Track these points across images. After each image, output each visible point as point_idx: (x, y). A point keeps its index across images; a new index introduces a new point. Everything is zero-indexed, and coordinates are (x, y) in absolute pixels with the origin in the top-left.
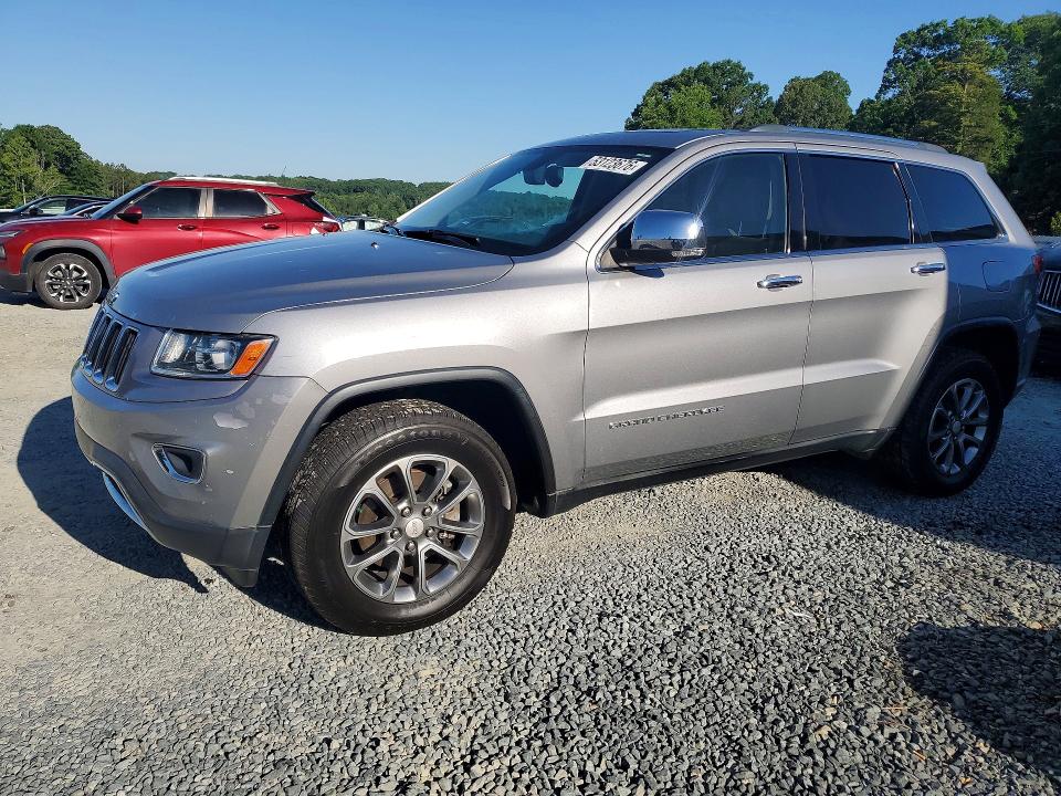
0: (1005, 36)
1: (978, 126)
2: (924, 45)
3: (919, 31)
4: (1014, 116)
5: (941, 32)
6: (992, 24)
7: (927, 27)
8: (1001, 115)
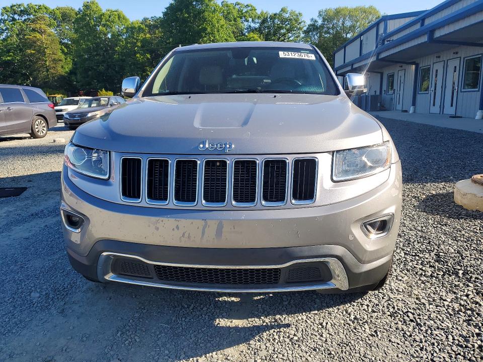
0: (52, 14)
1: (53, 54)
2: (15, 13)
3: (11, 7)
4: (66, 50)
5: (22, 9)
6: (45, 8)
7: (15, 6)
8: (61, 50)
